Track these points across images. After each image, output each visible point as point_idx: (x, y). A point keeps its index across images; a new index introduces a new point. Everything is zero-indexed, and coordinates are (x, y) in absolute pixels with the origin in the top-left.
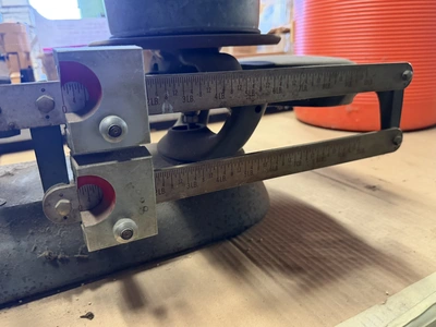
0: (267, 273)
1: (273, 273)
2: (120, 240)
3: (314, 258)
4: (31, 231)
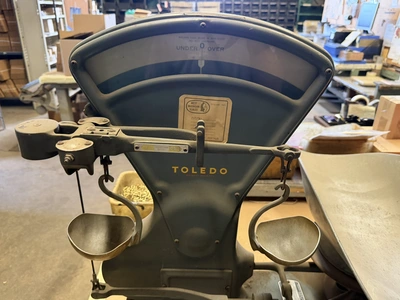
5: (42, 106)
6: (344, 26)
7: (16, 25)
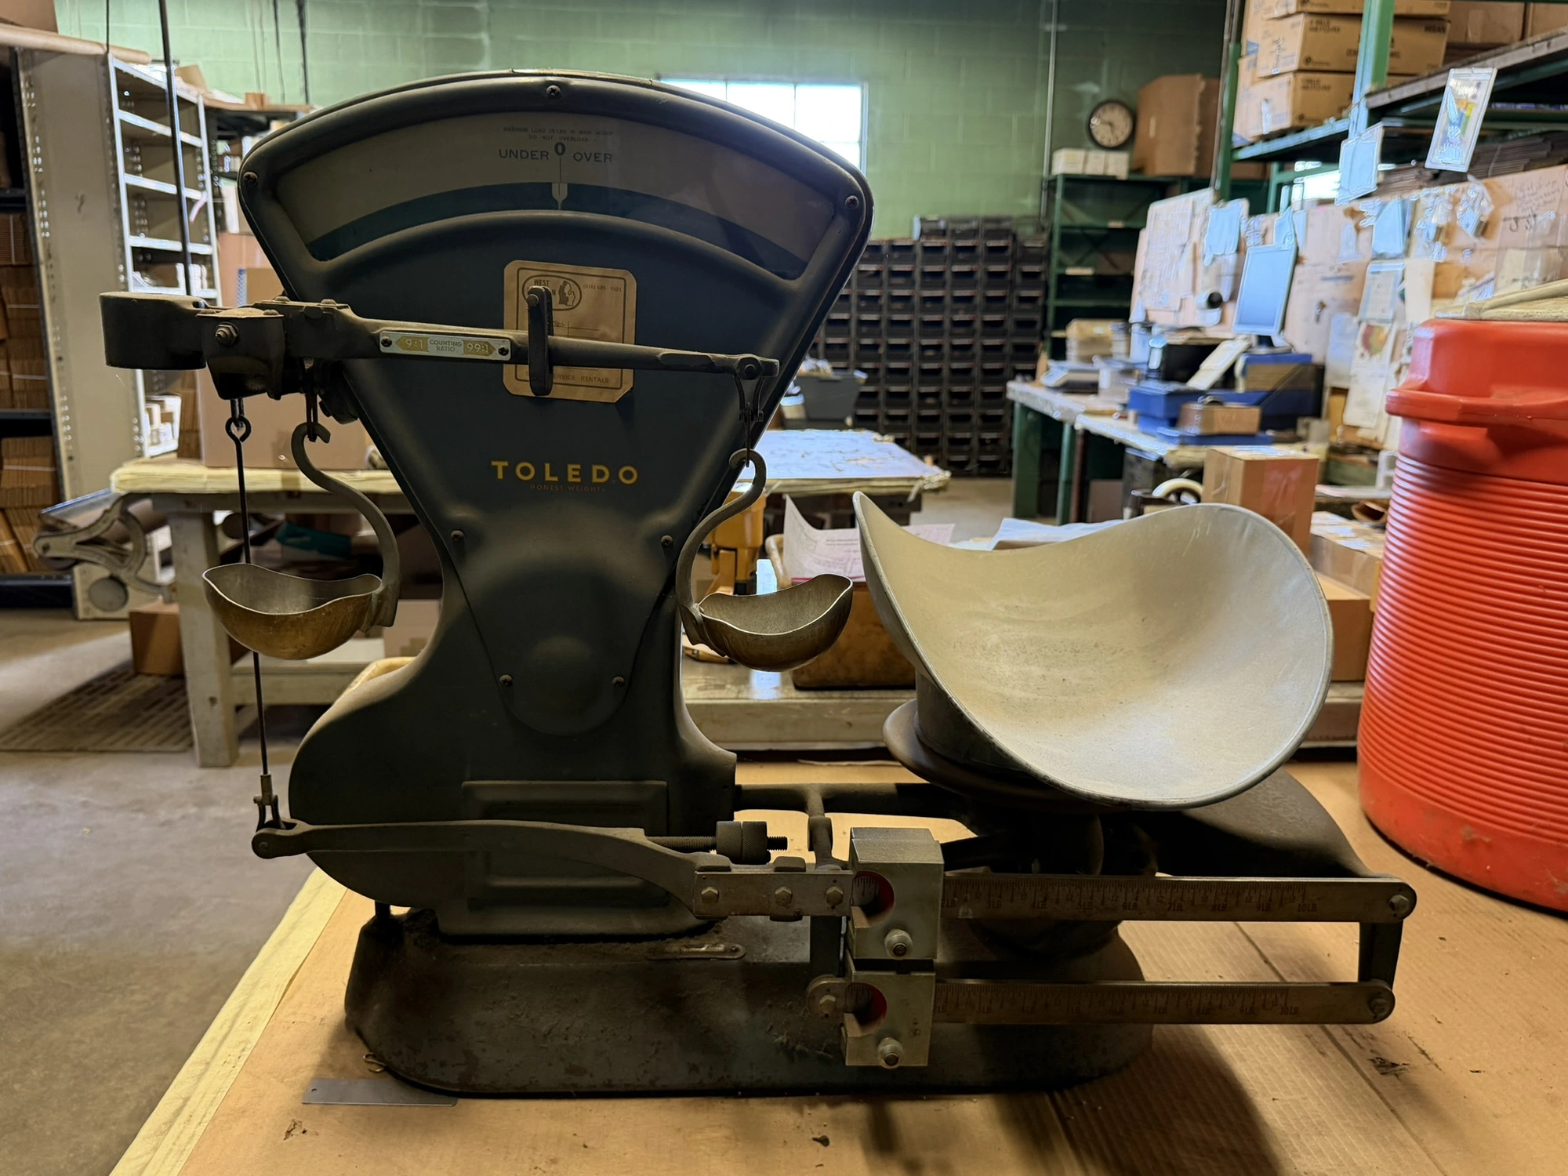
0: (1078, 1156)
1: (1090, 1167)
2: (882, 1063)
3: (1170, 1165)
4: (769, 1002)
5: (114, 578)
6: (1196, 329)
7: (38, 318)
